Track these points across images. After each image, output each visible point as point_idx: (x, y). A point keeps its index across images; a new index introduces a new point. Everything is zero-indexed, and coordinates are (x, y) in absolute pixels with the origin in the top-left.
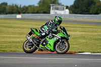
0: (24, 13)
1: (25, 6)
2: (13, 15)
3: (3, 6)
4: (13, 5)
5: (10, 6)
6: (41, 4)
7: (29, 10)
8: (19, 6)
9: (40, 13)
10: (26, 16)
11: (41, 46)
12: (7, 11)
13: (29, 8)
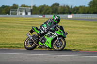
0: (75, 13)
1: (76, 7)
2: (64, 15)
3: (55, 6)
4: (64, 5)
5: (61, 6)
6: (91, 5)
7: (80, 10)
8: (70, 7)
9: (91, 13)
10: (77, 16)
11: (40, 43)
12: (59, 11)
13: (80, 9)
